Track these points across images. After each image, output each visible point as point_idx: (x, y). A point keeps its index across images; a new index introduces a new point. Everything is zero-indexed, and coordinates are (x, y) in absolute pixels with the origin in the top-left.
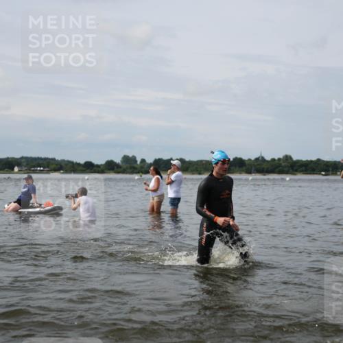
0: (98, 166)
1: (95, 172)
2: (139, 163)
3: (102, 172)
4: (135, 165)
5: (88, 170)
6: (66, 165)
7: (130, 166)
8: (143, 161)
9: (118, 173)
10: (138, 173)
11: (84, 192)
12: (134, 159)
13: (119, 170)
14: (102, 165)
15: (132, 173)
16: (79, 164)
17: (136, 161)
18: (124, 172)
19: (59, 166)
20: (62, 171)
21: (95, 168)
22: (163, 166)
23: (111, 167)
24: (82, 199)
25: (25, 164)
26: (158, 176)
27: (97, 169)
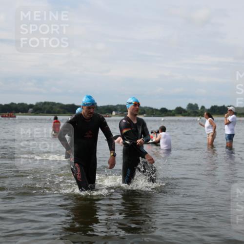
0: (170, 111)
1: (168, 115)
2: (200, 109)
3: (173, 115)
4: (197, 111)
5: (163, 114)
6: (148, 110)
7: (193, 111)
8: (203, 107)
9: (185, 116)
10: (199, 116)
11: (163, 129)
12: (196, 106)
13: (186, 114)
14: (173, 110)
15: (195, 116)
16: (157, 110)
17: (198, 108)
18: (189, 115)
19: (143, 111)
20: (145, 115)
21: (168, 113)
22: (218, 110)
23: (179, 111)
24: (162, 134)
25: (120, 109)
26: (210, 119)
27: (170, 113)
